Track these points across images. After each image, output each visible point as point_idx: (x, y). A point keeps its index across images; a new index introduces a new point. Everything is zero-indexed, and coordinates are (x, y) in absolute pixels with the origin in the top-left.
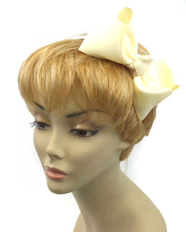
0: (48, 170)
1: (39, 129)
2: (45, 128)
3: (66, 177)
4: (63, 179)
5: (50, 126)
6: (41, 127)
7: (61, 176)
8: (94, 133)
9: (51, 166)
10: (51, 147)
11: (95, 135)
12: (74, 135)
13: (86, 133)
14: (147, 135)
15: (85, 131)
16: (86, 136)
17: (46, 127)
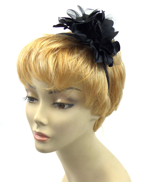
0: (36, 134)
1: (30, 102)
2: (34, 102)
3: (49, 139)
4: (47, 141)
5: (38, 100)
6: (31, 100)
7: (45, 139)
8: (71, 106)
9: (38, 131)
10: (37, 116)
11: (71, 108)
12: (55, 107)
13: (65, 106)
14: (116, 110)
15: (64, 104)
16: (65, 108)
17: (34, 100)
